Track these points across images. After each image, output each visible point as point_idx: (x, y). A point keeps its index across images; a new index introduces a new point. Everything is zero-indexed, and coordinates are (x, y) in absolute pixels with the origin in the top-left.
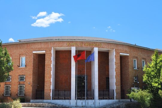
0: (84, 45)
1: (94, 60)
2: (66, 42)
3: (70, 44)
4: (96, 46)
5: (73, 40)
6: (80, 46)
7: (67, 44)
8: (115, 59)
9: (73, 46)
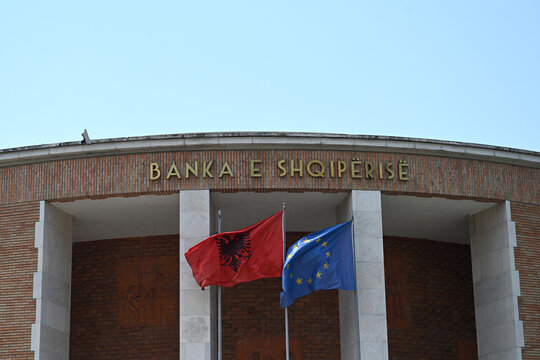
0: (270, 172)
1: (352, 286)
2: (139, 159)
3: (164, 169)
4: (368, 182)
5: (189, 143)
6: (241, 183)
7: (143, 175)
8: (515, 276)
9: (192, 181)
